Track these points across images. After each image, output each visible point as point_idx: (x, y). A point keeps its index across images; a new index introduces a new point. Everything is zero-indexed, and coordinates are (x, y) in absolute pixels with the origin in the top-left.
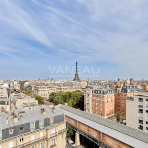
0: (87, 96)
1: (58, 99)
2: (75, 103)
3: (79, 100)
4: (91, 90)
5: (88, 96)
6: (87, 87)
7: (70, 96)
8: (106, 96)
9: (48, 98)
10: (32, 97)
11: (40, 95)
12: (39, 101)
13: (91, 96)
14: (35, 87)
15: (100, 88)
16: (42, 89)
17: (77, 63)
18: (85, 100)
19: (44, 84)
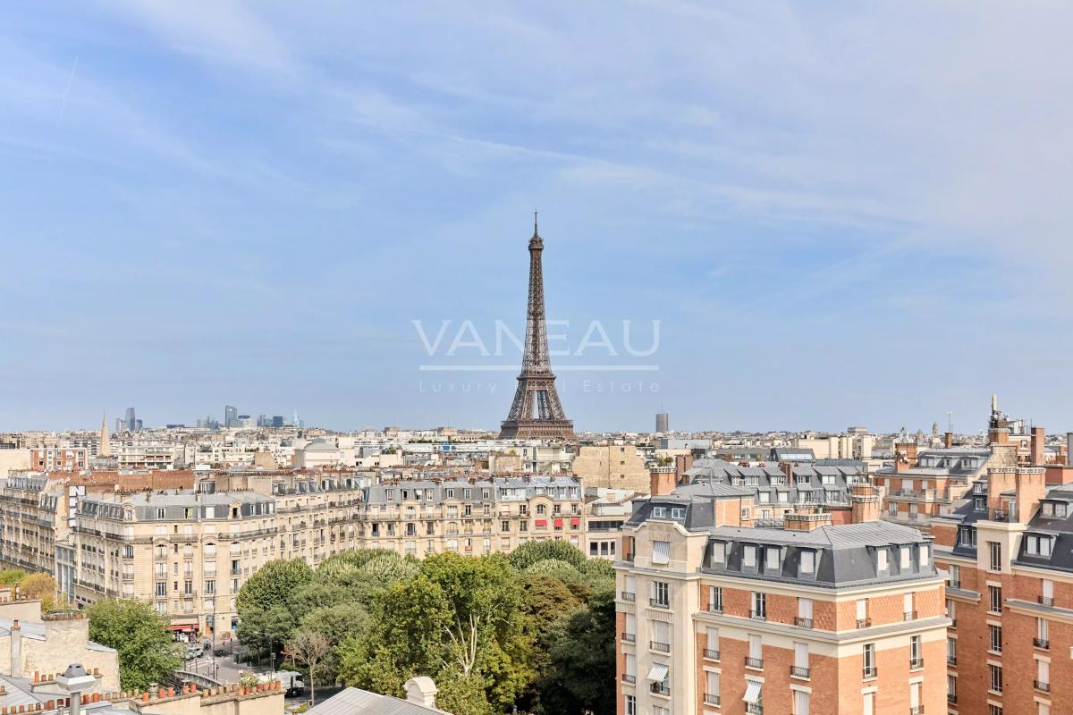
0: (643, 604)
1: (336, 632)
2: (520, 677)
3: (563, 644)
4: (696, 543)
5: (664, 599)
6: (644, 510)
7: (462, 607)
8: (851, 600)
9: (223, 626)
10: (50, 615)
11: (140, 590)
12: (127, 661)
13: (689, 600)
14: (89, 509)
15: (795, 522)
16: (163, 531)
17: (535, 247)
18: (622, 648)
19: (184, 471)
